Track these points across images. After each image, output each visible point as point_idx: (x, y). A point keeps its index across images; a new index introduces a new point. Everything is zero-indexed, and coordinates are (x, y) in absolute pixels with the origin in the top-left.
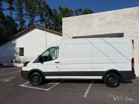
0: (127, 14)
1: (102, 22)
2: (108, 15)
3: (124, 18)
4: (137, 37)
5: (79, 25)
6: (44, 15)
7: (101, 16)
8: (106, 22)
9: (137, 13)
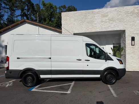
0: (129, 12)
1: (104, 19)
2: (110, 12)
3: (126, 16)
4: (137, 34)
5: (81, 21)
6: (26, 10)
7: (103, 13)
8: (109, 19)
9: (137, 11)
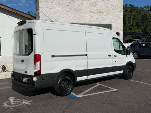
0: (114, 5)
3: (112, 9)
8: (97, 10)
